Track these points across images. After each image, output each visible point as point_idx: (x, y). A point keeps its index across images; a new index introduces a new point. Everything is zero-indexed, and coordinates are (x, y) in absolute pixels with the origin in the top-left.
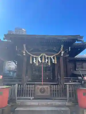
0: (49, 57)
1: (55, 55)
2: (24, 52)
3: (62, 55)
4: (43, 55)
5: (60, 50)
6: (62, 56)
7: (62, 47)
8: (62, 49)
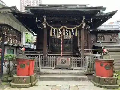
0: (70, 29)
1: (76, 27)
2: (45, 25)
3: (83, 27)
4: (63, 27)
5: (82, 22)
6: (83, 29)
7: (84, 19)
8: (83, 21)
